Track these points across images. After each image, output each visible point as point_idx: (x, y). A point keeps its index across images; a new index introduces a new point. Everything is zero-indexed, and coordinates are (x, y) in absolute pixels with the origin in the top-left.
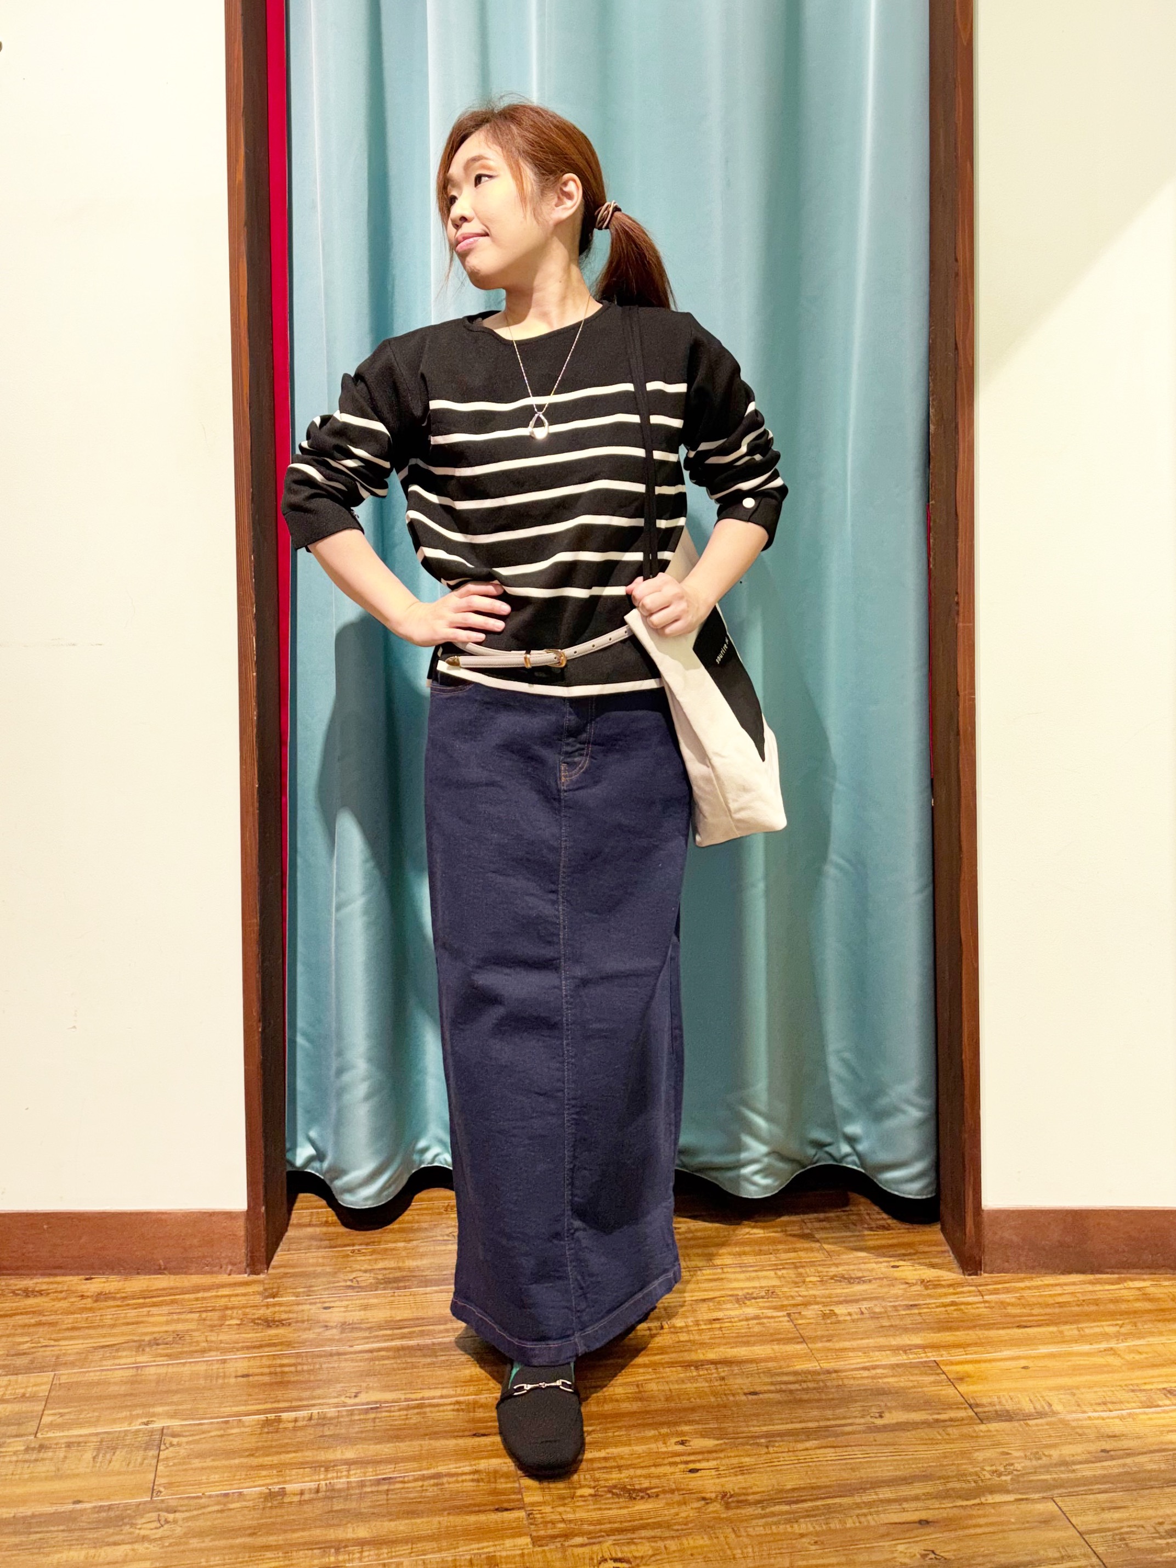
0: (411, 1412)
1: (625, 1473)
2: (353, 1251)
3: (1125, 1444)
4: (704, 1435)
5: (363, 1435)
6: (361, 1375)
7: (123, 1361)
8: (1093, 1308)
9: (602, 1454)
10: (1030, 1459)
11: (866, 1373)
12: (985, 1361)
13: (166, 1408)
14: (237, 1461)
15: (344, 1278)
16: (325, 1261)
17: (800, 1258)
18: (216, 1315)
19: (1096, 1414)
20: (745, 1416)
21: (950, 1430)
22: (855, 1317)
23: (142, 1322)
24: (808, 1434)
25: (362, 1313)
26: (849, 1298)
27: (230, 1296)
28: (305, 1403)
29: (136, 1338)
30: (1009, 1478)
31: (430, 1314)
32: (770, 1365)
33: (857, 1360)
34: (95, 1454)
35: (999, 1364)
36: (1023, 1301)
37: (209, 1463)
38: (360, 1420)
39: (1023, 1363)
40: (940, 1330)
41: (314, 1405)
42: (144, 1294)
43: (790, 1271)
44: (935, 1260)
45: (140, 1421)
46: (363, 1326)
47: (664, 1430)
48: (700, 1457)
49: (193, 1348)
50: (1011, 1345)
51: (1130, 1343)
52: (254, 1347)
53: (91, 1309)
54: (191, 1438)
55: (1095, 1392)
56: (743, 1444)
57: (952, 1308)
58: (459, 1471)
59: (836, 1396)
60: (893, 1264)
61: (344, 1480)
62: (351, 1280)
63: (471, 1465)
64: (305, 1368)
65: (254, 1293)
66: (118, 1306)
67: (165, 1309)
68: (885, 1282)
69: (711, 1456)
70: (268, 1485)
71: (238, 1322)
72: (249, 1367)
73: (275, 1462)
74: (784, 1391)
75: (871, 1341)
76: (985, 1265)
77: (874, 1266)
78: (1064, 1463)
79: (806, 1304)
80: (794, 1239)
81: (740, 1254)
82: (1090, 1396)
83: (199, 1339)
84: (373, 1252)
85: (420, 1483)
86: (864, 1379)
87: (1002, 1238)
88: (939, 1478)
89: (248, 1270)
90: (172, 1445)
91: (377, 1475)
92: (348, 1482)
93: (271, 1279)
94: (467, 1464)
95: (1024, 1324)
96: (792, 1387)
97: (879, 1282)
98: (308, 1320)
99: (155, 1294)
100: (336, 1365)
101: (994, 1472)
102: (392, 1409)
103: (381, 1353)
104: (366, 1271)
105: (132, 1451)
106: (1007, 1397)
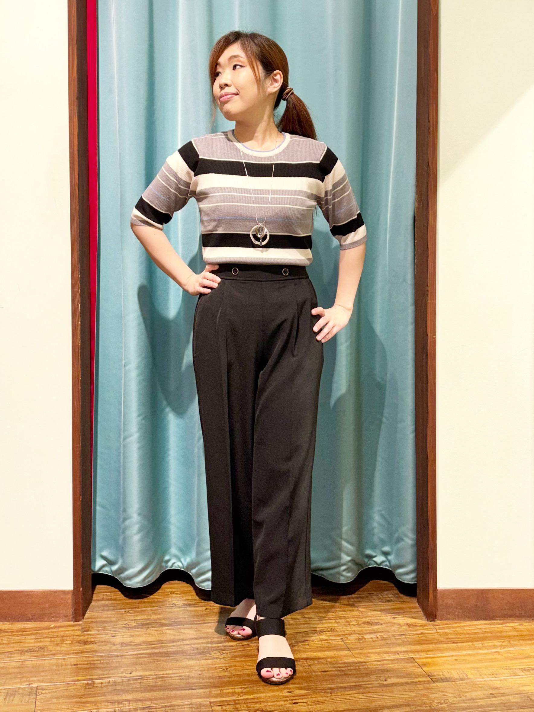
0: (158, 680)
1: (263, 704)
2: (125, 612)
3: (502, 691)
4: (301, 688)
6: (133, 665)
7: (15, 659)
8: (489, 635)
9: (252, 697)
10: (457, 698)
11: (379, 663)
12: (438, 657)
13: (39, 678)
14: (75, 700)
15: (121, 623)
16: (111, 616)
17: (347, 614)
18: (59, 639)
19: (489, 679)
20: (320, 681)
21: (418, 686)
22: (374, 639)
23: (23, 642)
24: (351, 688)
25: (132, 638)
26: (371, 632)
27: (65, 631)
28: (106, 676)
29: (21, 649)
30: (445, 705)
31: (165, 639)
32: (332, 660)
33: (373, 658)
34: (4, 697)
35: (443, 658)
36: (456, 632)
37: (61, 701)
38: (133, 683)
39: (455, 658)
40: (415, 645)
41: (110, 677)
42: (23, 630)
43: (343, 620)
44: (414, 615)
45: (25, 683)
46: (132, 644)
48: (299, 698)
49: (49, 653)
50: (450, 651)
51: (506, 649)
52: (79, 653)
54: (51, 691)
55: (489, 670)
56: (319, 693)
57: (422, 635)
58: (182, 704)
59: (364, 672)
60: (393, 617)
61: (127, 707)
62: (125, 624)
63: (188, 701)
64: (105, 661)
65: (77, 630)
66: (9, 635)
67: (33, 637)
68: (389, 625)
69: (304, 697)
70: (90, 710)
71: (70, 642)
72: (77, 661)
73: (93, 700)
74: (340, 671)
75: (382, 649)
76: (439, 617)
77: (384, 617)
78: (472, 699)
79: (350, 634)
80: (345, 606)
81: (318, 613)
82: (486, 672)
83: (52, 649)
84: (135, 612)
85: (164, 709)
86: (378, 666)
87: (446, 603)
88: (413, 705)
89: (73, 620)
90: (42, 693)
91: (143, 705)
92: (129, 709)
93: (84, 624)
94: (186, 701)
95: (456, 642)
96: (342, 669)
97: (386, 625)
98: (105, 642)
99: (27, 630)
100: (120, 660)
101: (439, 703)
102: (149, 678)
103: (142, 656)
104: (132, 620)
105: (23, 696)
106: (446, 672)
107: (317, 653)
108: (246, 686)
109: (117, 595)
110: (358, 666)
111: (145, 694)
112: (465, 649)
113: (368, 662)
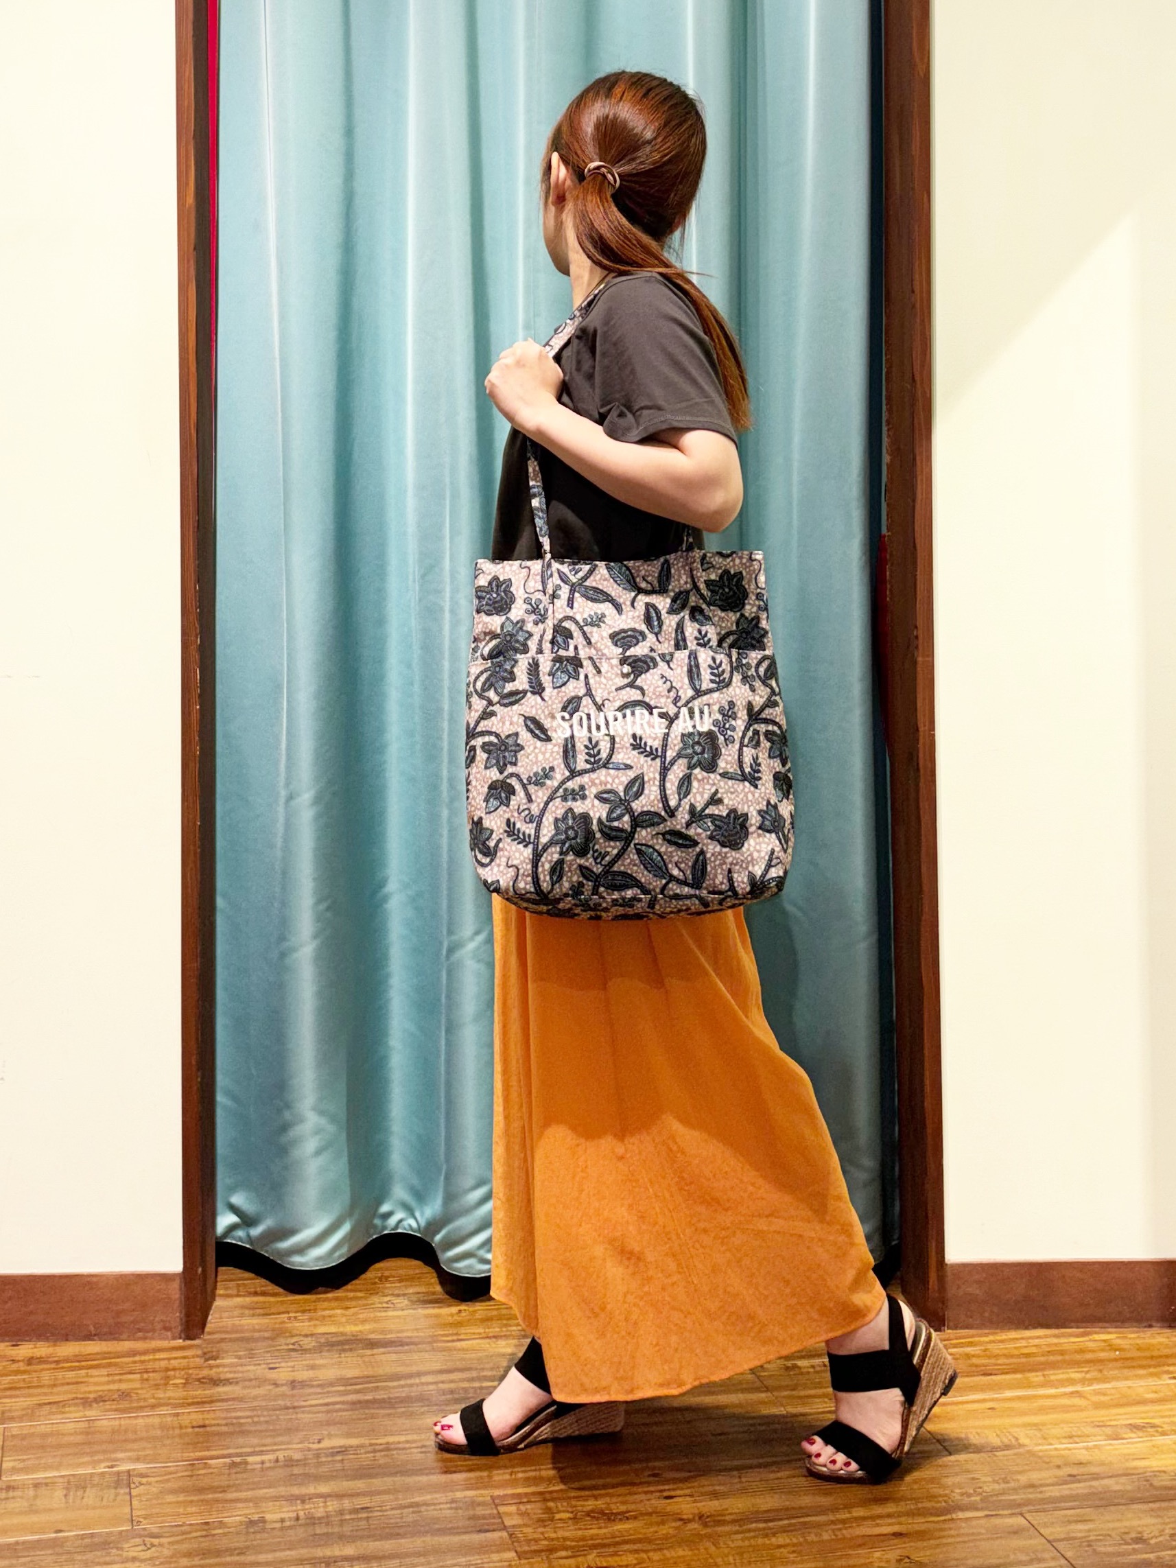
0: (377, 1454)
2: (290, 1318)
3: (1092, 1469)
4: (675, 1468)
6: (322, 1425)
7: (72, 1415)
8: (1059, 1358)
10: (999, 1483)
12: (951, 1404)
13: (128, 1454)
14: (211, 1496)
15: (285, 1342)
16: (262, 1327)
19: (1062, 1446)
22: (818, 1369)
23: (82, 1382)
25: (311, 1372)
27: (169, 1359)
28: (269, 1448)
29: (82, 1396)
30: (978, 1498)
31: (380, 1371)
32: (735, 1410)
33: (823, 1405)
34: (65, 1492)
35: (965, 1406)
36: (987, 1353)
37: (183, 1498)
38: (326, 1462)
39: (989, 1405)
41: (277, 1450)
45: (103, 1465)
46: (314, 1383)
47: (636, 1465)
48: (673, 1486)
50: (983, 1390)
51: (1096, 1387)
52: (205, 1402)
54: (158, 1479)
55: (1062, 1428)
56: (715, 1476)
61: (322, 1510)
62: (293, 1344)
64: (261, 1419)
65: (194, 1356)
66: (54, 1369)
67: (105, 1371)
69: (685, 1485)
70: (245, 1514)
71: (183, 1381)
72: (202, 1419)
73: (250, 1496)
76: (949, 1320)
78: (1032, 1486)
82: (1055, 1431)
83: (145, 1396)
84: (310, 1320)
85: (398, 1511)
87: (965, 1292)
89: (183, 1336)
90: (141, 1484)
91: (354, 1505)
92: (326, 1512)
93: (207, 1344)
95: (989, 1372)
98: (256, 1379)
99: (92, 1357)
100: (293, 1416)
101: (963, 1494)
102: (359, 1452)
103: (337, 1407)
104: (306, 1336)
105: (101, 1490)
106: (974, 1433)
111: (355, 1482)
112: (1010, 1386)
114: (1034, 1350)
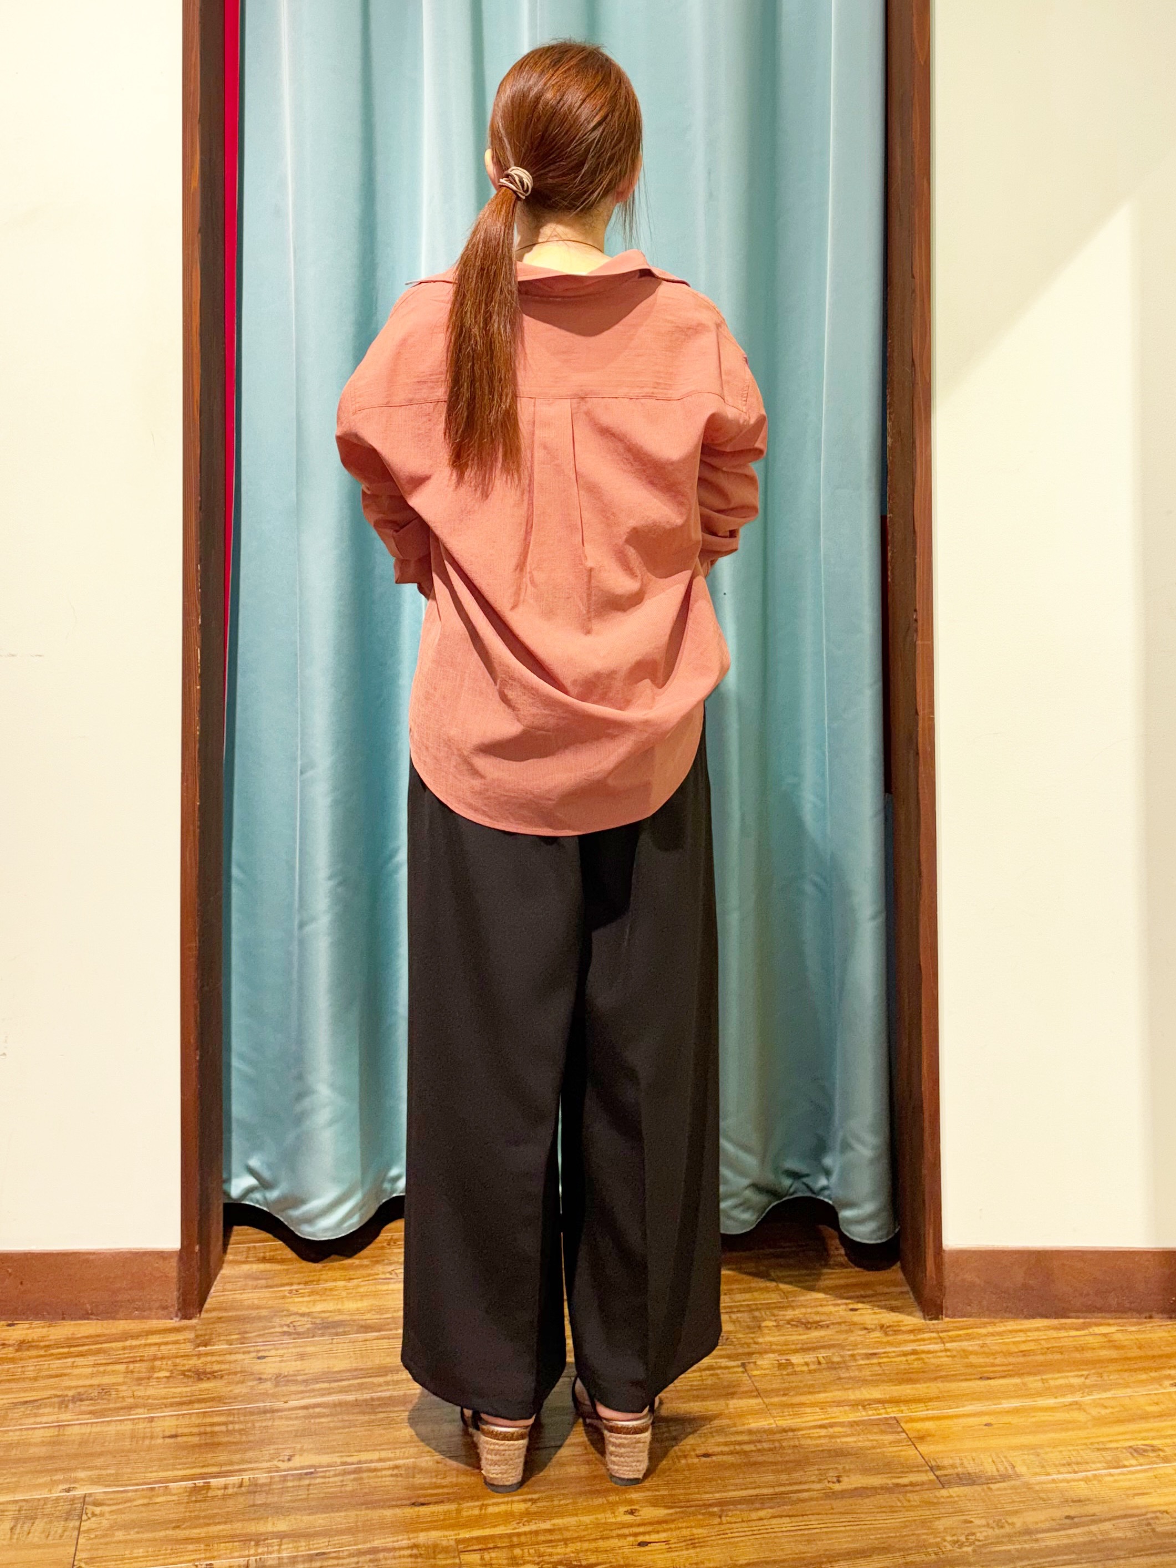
0: (347, 1477)
1: (571, 1547)
2: (291, 1292)
3: (1091, 1509)
4: (655, 1503)
5: (296, 1505)
6: (296, 1436)
7: (44, 1419)
8: (1057, 1356)
9: (547, 1525)
10: (993, 1528)
11: (823, 1432)
12: (948, 1418)
13: (89, 1473)
14: (162, 1534)
15: (280, 1323)
16: (261, 1304)
17: (755, 1299)
18: (144, 1365)
19: (1060, 1477)
20: (696, 1481)
21: (910, 1496)
22: (812, 1367)
23: (65, 1375)
24: (761, 1502)
25: (299, 1363)
26: (805, 1346)
27: (159, 1344)
28: (236, 1467)
29: (59, 1393)
30: (969, 1549)
31: (369, 1364)
32: (724, 1422)
33: (811, 1417)
34: (12, 1524)
35: (961, 1420)
36: (986, 1349)
37: (133, 1535)
38: (293, 1487)
39: (986, 1419)
40: (900, 1382)
41: (245, 1470)
42: (70, 1342)
43: (746, 1315)
44: (894, 1303)
45: (61, 1487)
46: (299, 1378)
47: (613, 1498)
48: (649, 1528)
49: (118, 1405)
50: (973, 1399)
51: (1096, 1396)
52: (185, 1403)
53: (12, 1360)
54: (114, 1508)
55: (1061, 1452)
56: (694, 1514)
57: (913, 1357)
58: (396, 1545)
59: (792, 1458)
60: (851, 1306)
61: (275, 1555)
62: (288, 1326)
63: (409, 1539)
65: (185, 1341)
66: (42, 1356)
67: (91, 1360)
68: (844, 1327)
69: (661, 1527)
70: (194, 1560)
71: (168, 1374)
72: (178, 1426)
73: (203, 1535)
74: (737, 1453)
75: (827, 1395)
76: (947, 1309)
77: (832, 1309)
78: (1028, 1532)
79: (761, 1353)
80: (749, 1278)
82: (1054, 1456)
83: (125, 1394)
84: (312, 1293)
85: (355, 1559)
86: (821, 1439)
87: (963, 1280)
88: (900, 1550)
89: (180, 1315)
90: (94, 1515)
91: (310, 1549)
92: (279, 1558)
93: (203, 1324)
94: (406, 1537)
95: (986, 1375)
96: (747, 1448)
97: (837, 1328)
98: (241, 1372)
99: (81, 1342)
100: (270, 1423)
101: (955, 1542)
102: (327, 1474)
103: (317, 1410)
104: (303, 1315)
105: (51, 1522)
106: (969, 1458)
107: (692, 1404)
108: (535, 1496)
109: (276, 1250)
110: (779, 1441)
111: (317, 1516)
112: (1006, 1394)
113: (799, 1430)
114: (1031, 1346)
